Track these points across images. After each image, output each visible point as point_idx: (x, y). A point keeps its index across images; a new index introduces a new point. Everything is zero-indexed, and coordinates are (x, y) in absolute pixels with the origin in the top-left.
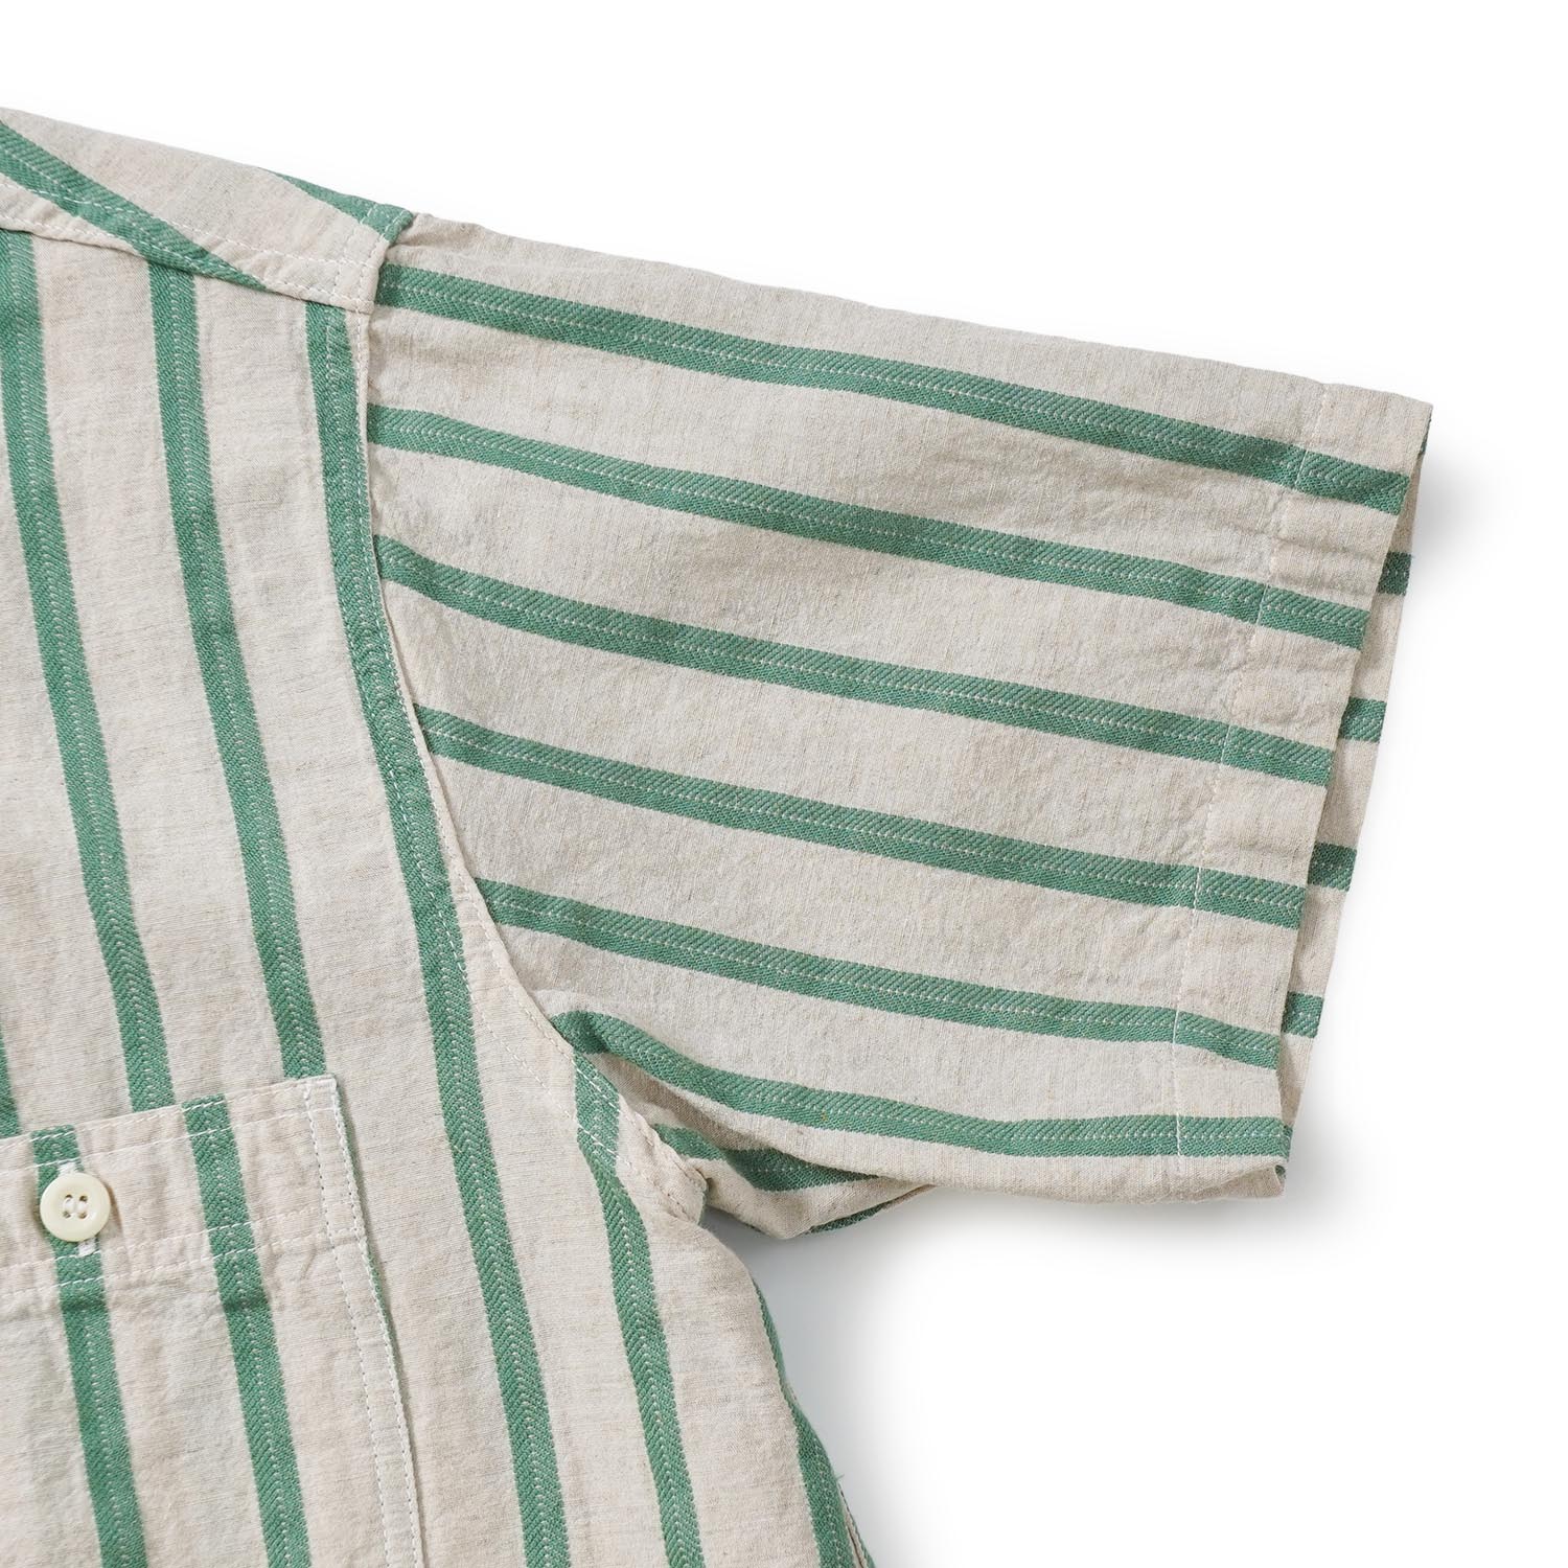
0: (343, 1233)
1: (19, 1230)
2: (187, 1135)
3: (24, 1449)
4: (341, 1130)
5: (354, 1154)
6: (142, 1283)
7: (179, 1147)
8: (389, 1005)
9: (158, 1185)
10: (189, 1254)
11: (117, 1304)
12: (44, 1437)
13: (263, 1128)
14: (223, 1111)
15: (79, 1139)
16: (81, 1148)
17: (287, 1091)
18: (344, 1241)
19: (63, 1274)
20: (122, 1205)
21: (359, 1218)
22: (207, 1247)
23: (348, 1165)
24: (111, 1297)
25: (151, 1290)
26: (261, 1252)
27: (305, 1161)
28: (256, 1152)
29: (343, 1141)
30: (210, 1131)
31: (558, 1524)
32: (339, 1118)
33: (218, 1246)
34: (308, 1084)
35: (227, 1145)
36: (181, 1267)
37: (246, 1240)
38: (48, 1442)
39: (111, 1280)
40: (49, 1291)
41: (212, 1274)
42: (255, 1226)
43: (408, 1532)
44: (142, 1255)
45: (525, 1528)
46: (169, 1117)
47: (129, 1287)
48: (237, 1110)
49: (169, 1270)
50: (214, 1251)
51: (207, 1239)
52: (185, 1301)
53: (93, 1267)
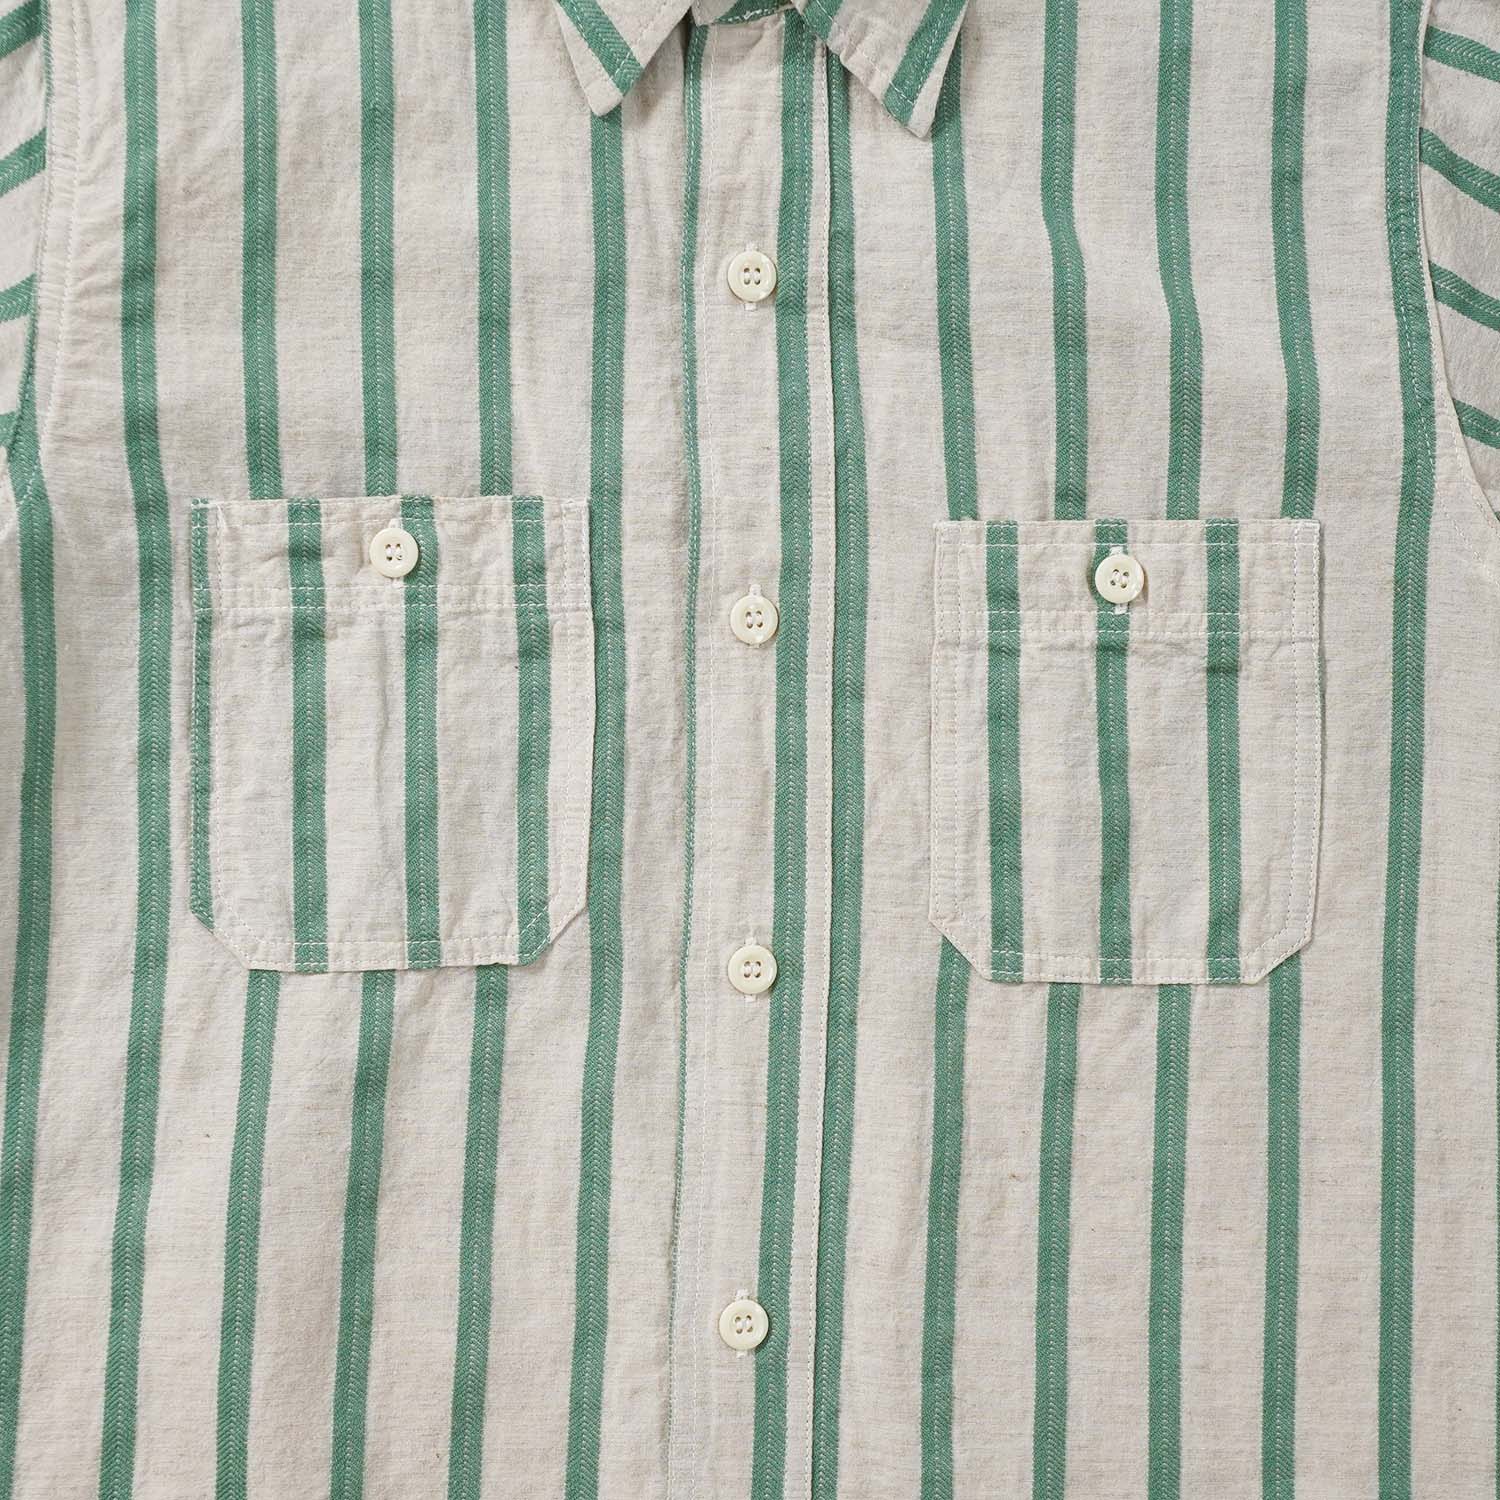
0: (1303, 634)
1: (1079, 586)
2: (1205, 543)
3: (1061, 741)
4: (1316, 561)
5: (1321, 580)
6: (1155, 642)
7: (1198, 551)
8: (1373, 479)
9: (1179, 574)
10: (1191, 628)
11: (1135, 652)
12: (1075, 735)
13: (1262, 549)
14: (1235, 531)
15: (1129, 531)
16: (1129, 538)
17: (1284, 525)
18: (1303, 640)
19: (1102, 624)
20: (1151, 584)
21: (1317, 626)
22: (1205, 625)
23: (1316, 586)
24: (1132, 646)
25: (1159, 647)
26: (1243, 636)
27: (1288, 578)
28: (1252, 564)
29: (1316, 569)
30: (1222, 544)
31: (1414, 864)
32: (1316, 552)
33: (1213, 626)
34: (1300, 524)
35: (1233, 556)
36: (1185, 635)
37: (1234, 625)
38: (1078, 739)
39: (1134, 635)
40: (1090, 635)
41: (1205, 645)
42: (1242, 617)
43: (1310, 850)
44: (1158, 622)
45: (1389, 863)
46: (1195, 527)
47: (1146, 642)
48: (1245, 533)
49: (1175, 636)
50: (1210, 629)
51: (1206, 620)
52: (1181, 660)
53: (1123, 623)
